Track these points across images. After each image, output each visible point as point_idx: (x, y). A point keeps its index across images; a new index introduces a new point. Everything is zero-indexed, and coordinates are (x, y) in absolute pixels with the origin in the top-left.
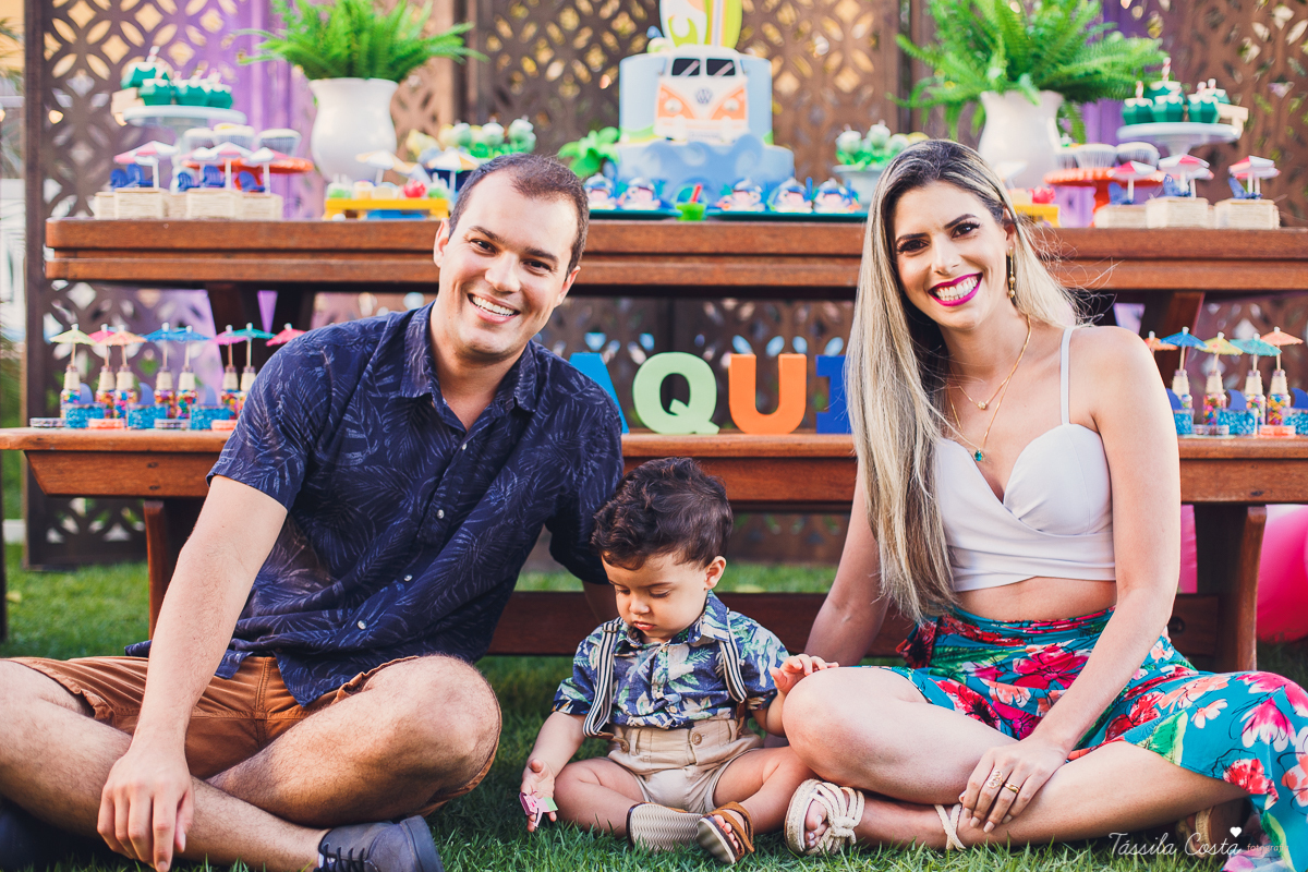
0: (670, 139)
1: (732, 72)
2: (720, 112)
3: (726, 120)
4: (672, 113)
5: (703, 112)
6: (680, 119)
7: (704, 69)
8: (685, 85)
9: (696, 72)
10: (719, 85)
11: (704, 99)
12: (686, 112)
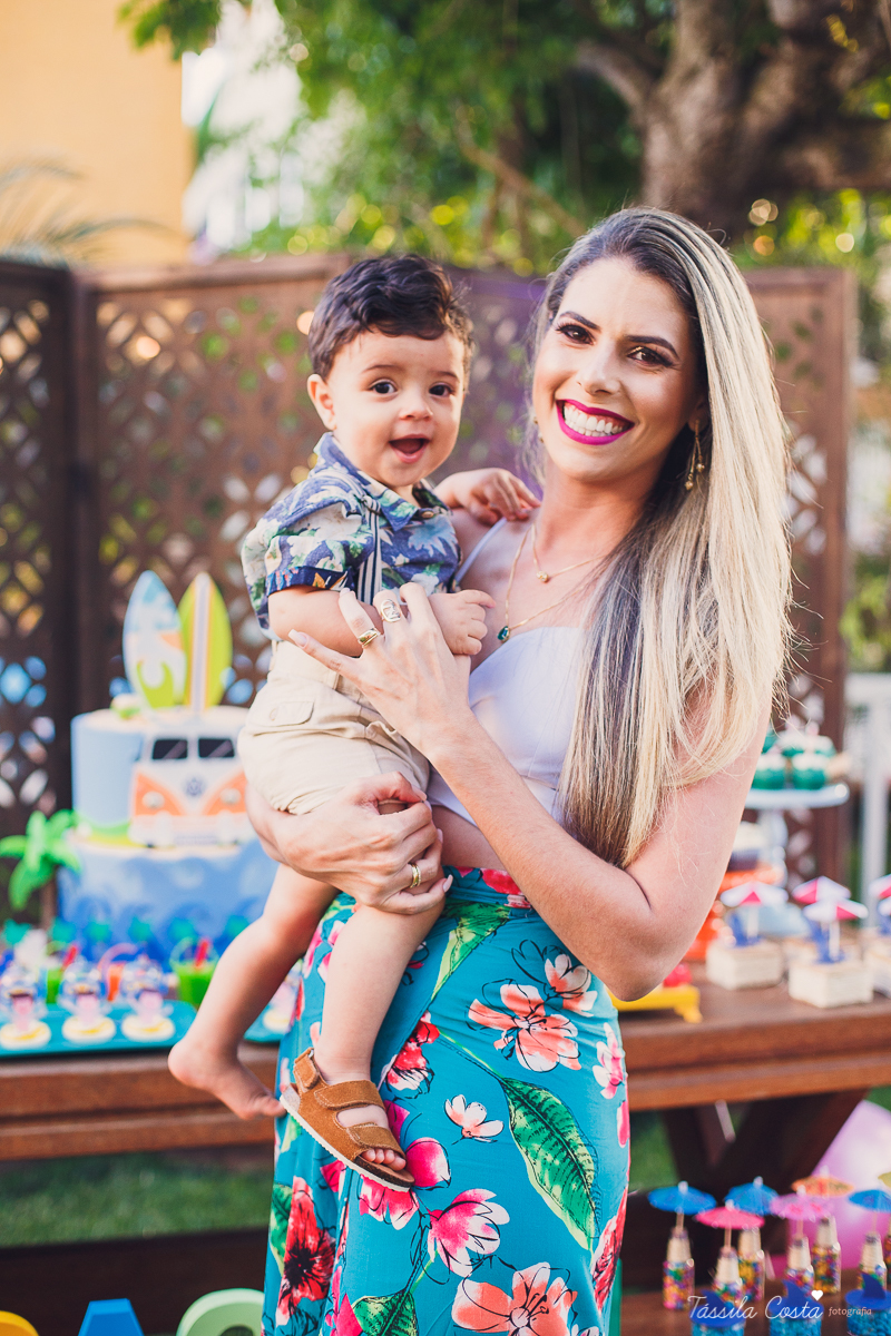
0: (150, 846)
1: (231, 754)
2: (217, 806)
3: (225, 817)
4: (153, 810)
5: (194, 807)
6: (163, 818)
7: (193, 750)
8: (171, 773)
9: (183, 755)
10: (214, 772)
11: (194, 790)
12: (170, 806)
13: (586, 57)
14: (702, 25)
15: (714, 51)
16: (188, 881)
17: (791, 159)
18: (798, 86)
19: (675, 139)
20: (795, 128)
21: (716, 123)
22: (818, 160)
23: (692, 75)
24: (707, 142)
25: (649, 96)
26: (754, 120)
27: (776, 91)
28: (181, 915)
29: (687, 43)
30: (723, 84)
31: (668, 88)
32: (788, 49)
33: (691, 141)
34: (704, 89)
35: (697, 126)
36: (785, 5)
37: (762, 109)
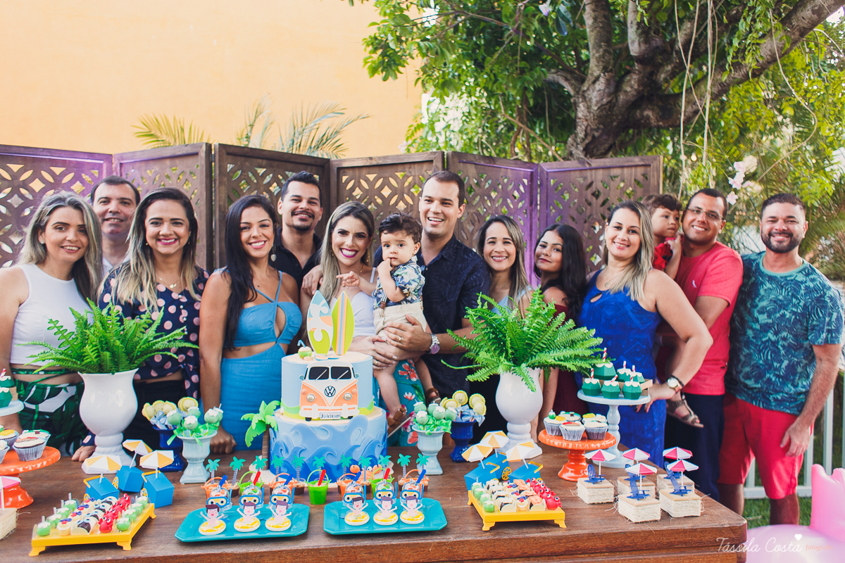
0: (308, 419)
1: (348, 376)
2: (342, 400)
3: (345, 406)
4: (310, 401)
5: (330, 400)
6: (315, 406)
7: (330, 374)
8: (319, 385)
9: (325, 377)
10: (340, 385)
13: (552, 76)
14: (598, 60)
15: (605, 70)
16: (323, 437)
17: (638, 114)
18: (640, 82)
19: (589, 108)
20: (640, 101)
21: (605, 101)
22: (649, 113)
23: (597, 79)
24: (601, 108)
25: (578, 90)
26: (622, 97)
27: (632, 85)
28: (320, 454)
29: (594, 68)
30: (608, 82)
31: (585, 86)
32: (637, 66)
33: (595, 108)
34: (600, 85)
35: (597, 102)
36: (635, 48)
37: (626, 92)
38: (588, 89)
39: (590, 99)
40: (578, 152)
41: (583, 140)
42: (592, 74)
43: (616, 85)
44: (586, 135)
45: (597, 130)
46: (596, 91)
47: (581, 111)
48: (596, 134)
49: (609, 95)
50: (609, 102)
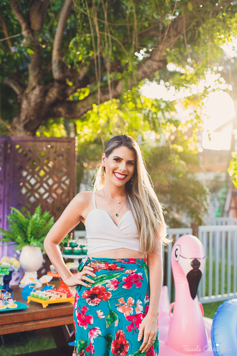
14: (35, 77)
15: (39, 83)
17: (55, 109)
18: (58, 93)
19: (29, 103)
20: (57, 103)
21: (39, 100)
22: (61, 110)
23: (34, 88)
24: (36, 104)
25: (22, 92)
26: (47, 100)
27: (53, 94)
29: (32, 80)
30: (41, 91)
31: (27, 91)
32: (56, 84)
33: (33, 104)
34: (37, 91)
35: (35, 101)
36: (56, 75)
37: (50, 98)
38: (29, 93)
39: (30, 99)
40: (20, 127)
41: (24, 121)
42: (31, 84)
43: (44, 93)
44: (26, 118)
45: (33, 116)
46: (34, 95)
47: (24, 105)
48: (33, 118)
49: (41, 97)
50: (41, 102)
